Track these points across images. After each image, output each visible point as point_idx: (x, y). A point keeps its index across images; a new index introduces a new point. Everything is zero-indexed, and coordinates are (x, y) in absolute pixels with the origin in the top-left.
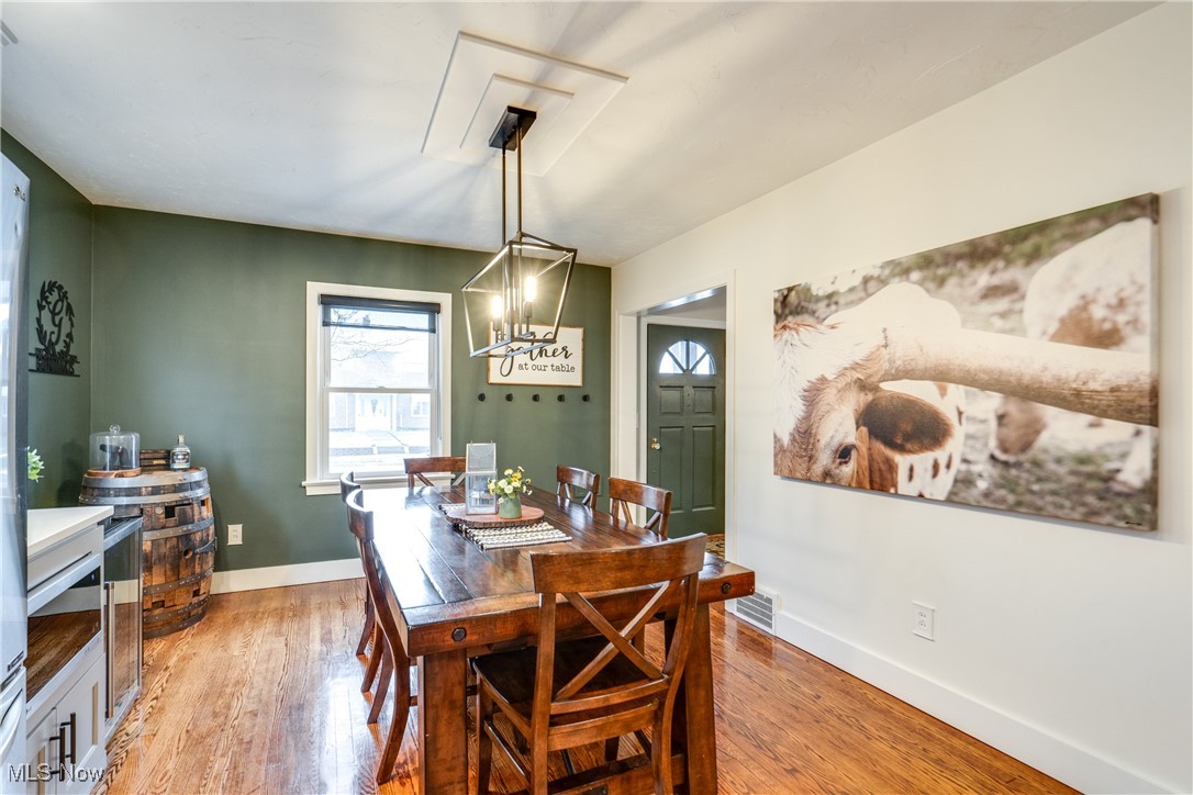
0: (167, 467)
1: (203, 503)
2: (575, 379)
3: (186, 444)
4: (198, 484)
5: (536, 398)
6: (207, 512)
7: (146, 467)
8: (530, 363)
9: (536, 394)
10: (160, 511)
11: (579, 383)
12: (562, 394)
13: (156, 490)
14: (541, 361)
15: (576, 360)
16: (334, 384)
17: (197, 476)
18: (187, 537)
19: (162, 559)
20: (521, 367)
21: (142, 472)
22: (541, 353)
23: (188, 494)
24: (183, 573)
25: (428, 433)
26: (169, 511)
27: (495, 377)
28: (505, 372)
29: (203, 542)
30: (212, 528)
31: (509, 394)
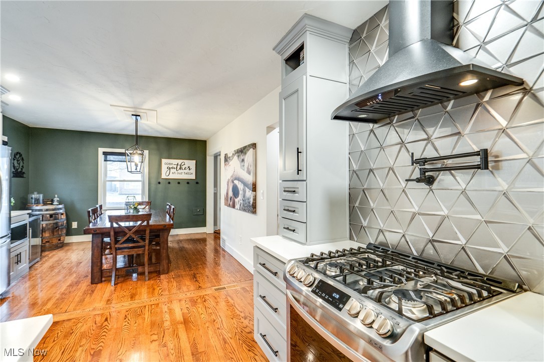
0: (52, 204)
1: (62, 214)
2: (193, 177)
3: (58, 197)
4: (61, 209)
5: (179, 183)
6: (64, 217)
7: (45, 204)
8: (176, 172)
9: (179, 182)
10: (48, 216)
11: (195, 178)
12: (188, 182)
13: (47, 210)
14: (180, 171)
15: (193, 171)
16: (108, 179)
17: (60, 206)
18: (57, 223)
19: (48, 229)
20: (173, 173)
21: (44, 205)
22: (180, 168)
23: (58, 211)
24: (55, 233)
25: (141, 195)
26: (51, 216)
27: (164, 176)
28: (167, 175)
29: (62, 225)
30: (65, 222)
31: (169, 182)
